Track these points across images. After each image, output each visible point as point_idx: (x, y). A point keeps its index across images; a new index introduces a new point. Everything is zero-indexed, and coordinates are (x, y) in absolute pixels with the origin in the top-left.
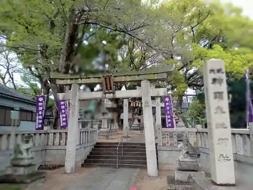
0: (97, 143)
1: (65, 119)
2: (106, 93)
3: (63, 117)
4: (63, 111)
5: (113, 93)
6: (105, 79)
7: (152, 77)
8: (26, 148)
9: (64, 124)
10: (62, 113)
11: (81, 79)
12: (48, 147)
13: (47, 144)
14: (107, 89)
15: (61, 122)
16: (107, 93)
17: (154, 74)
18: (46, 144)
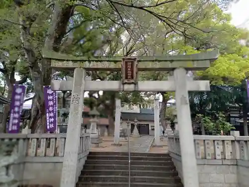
0: (90, 153)
1: (52, 120)
2: (124, 84)
3: (50, 117)
4: (51, 109)
5: (135, 84)
6: (126, 63)
7: (190, 65)
8: (6, 163)
9: (52, 126)
10: (50, 112)
11: (90, 61)
12: (28, 159)
13: (27, 155)
14: (126, 78)
15: (48, 124)
16: (126, 83)
17: (193, 61)
18: (25, 154)
